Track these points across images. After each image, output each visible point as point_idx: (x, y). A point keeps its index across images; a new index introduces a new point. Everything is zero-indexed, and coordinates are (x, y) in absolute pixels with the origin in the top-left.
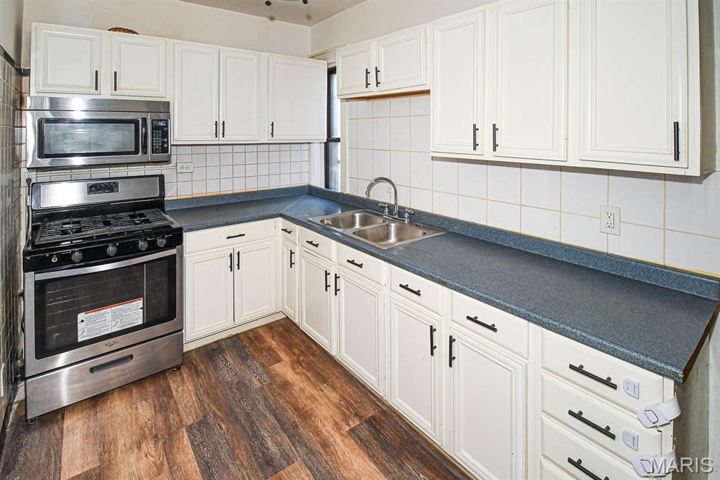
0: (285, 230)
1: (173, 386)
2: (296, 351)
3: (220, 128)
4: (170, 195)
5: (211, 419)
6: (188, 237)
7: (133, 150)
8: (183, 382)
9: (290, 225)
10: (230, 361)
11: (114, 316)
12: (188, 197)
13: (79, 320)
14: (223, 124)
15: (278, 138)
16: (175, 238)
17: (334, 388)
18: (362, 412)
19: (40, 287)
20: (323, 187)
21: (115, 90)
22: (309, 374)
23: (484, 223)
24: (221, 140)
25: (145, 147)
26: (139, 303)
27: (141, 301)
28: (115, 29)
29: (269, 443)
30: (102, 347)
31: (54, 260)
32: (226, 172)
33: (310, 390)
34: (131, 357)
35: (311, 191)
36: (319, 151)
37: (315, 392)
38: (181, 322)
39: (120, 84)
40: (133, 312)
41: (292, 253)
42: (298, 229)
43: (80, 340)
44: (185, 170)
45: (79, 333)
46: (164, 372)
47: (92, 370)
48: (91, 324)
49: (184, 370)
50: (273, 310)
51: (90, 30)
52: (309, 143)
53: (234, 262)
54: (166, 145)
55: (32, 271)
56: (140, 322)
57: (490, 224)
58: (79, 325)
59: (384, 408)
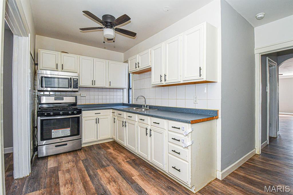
0: (113, 113)
1: (78, 153)
2: (115, 147)
3: (93, 82)
4: (79, 103)
5: (88, 159)
6: (83, 112)
7: (67, 87)
8: (81, 152)
9: (114, 111)
10: (95, 149)
11: (62, 132)
12: (84, 104)
13: (52, 132)
14: (95, 81)
15: (112, 86)
16: (80, 112)
17: (124, 154)
18: (131, 158)
19: (42, 121)
20: (127, 103)
21: (62, 69)
22: (118, 152)
23: (168, 106)
24: (94, 86)
25: (71, 86)
26: (69, 129)
27: (70, 129)
28: (62, 52)
29: (104, 163)
30: (58, 140)
31: (46, 114)
32: (96, 97)
33: (117, 154)
34: (66, 144)
35: (124, 104)
36: (126, 91)
37: (119, 155)
38: (81, 136)
39: (64, 68)
40: (67, 131)
41: (114, 119)
42: (116, 111)
43: (52, 137)
44: (83, 96)
45: (52, 135)
46: (76, 151)
47: (56, 146)
48: (56, 133)
49: (82, 150)
50: (109, 137)
51: (55, 52)
52: (123, 89)
53: (97, 121)
54: (77, 86)
55: (39, 116)
56: (69, 135)
57: (169, 106)
58: (52, 133)
59: (137, 157)
